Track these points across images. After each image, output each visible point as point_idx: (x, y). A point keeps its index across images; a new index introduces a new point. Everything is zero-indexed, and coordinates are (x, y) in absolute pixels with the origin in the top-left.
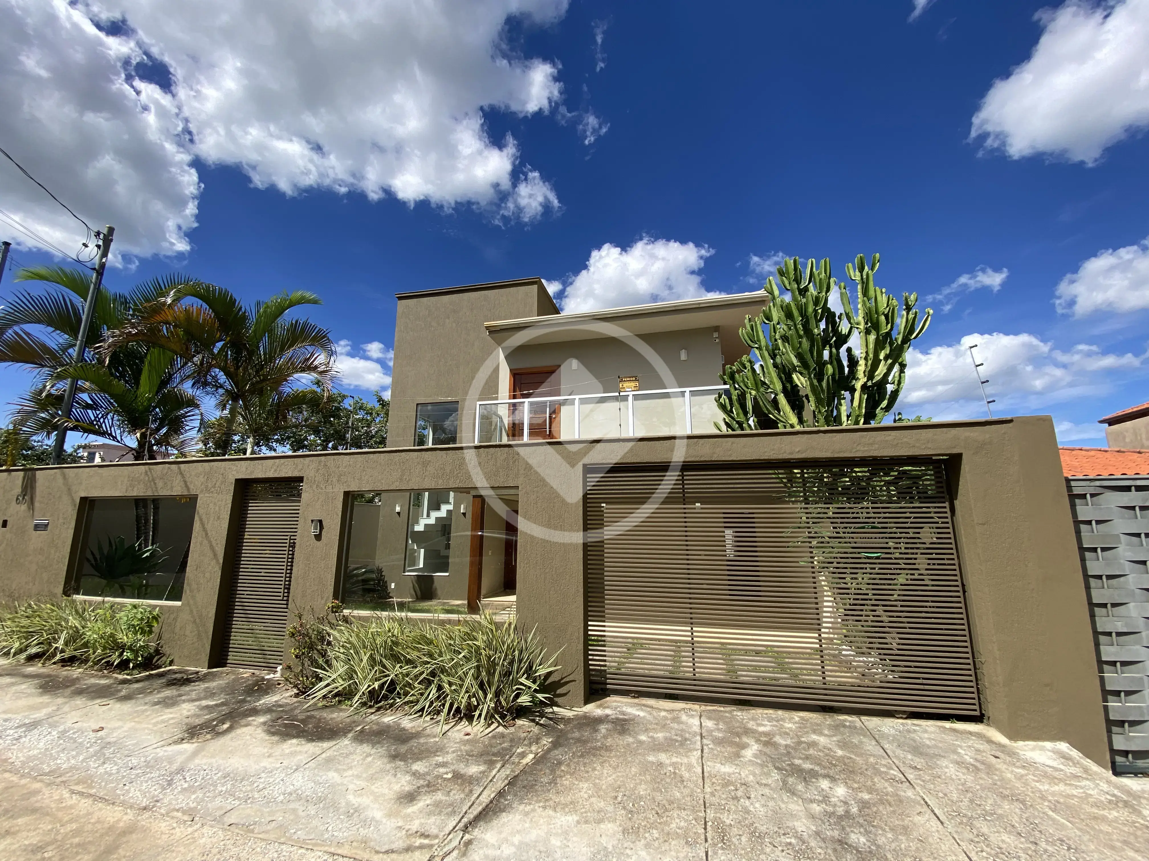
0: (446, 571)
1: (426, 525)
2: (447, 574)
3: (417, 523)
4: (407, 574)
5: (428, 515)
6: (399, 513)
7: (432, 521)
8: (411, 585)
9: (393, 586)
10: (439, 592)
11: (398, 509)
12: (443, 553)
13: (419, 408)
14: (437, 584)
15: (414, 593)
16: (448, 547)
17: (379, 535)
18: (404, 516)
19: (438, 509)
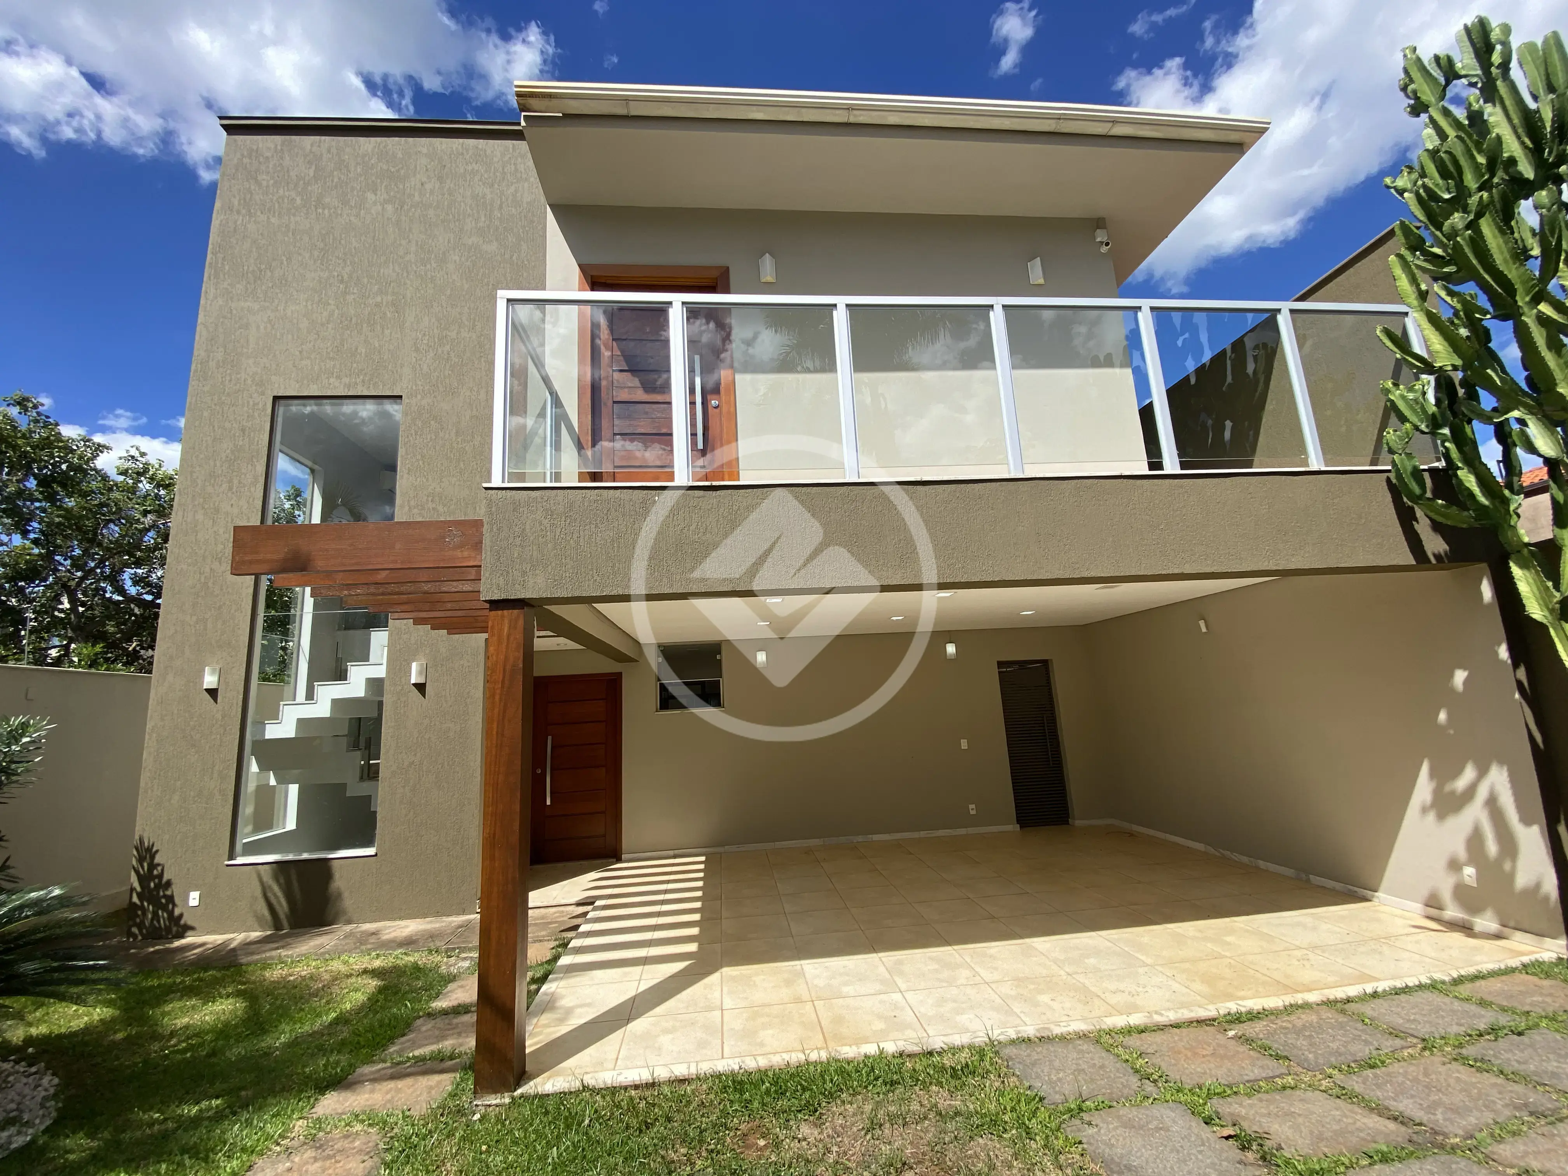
0: (369, 843)
1: (301, 722)
2: (371, 851)
3: (275, 715)
4: (240, 860)
5: (310, 695)
6: (213, 693)
7: (321, 709)
8: (258, 892)
9: (194, 899)
10: (348, 902)
11: (210, 680)
12: (356, 789)
13: (281, 411)
14: (340, 882)
15: (266, 913)
16: (371, 773)
17: (147, 757)
18: (232, 697)
19: (341, 675)
